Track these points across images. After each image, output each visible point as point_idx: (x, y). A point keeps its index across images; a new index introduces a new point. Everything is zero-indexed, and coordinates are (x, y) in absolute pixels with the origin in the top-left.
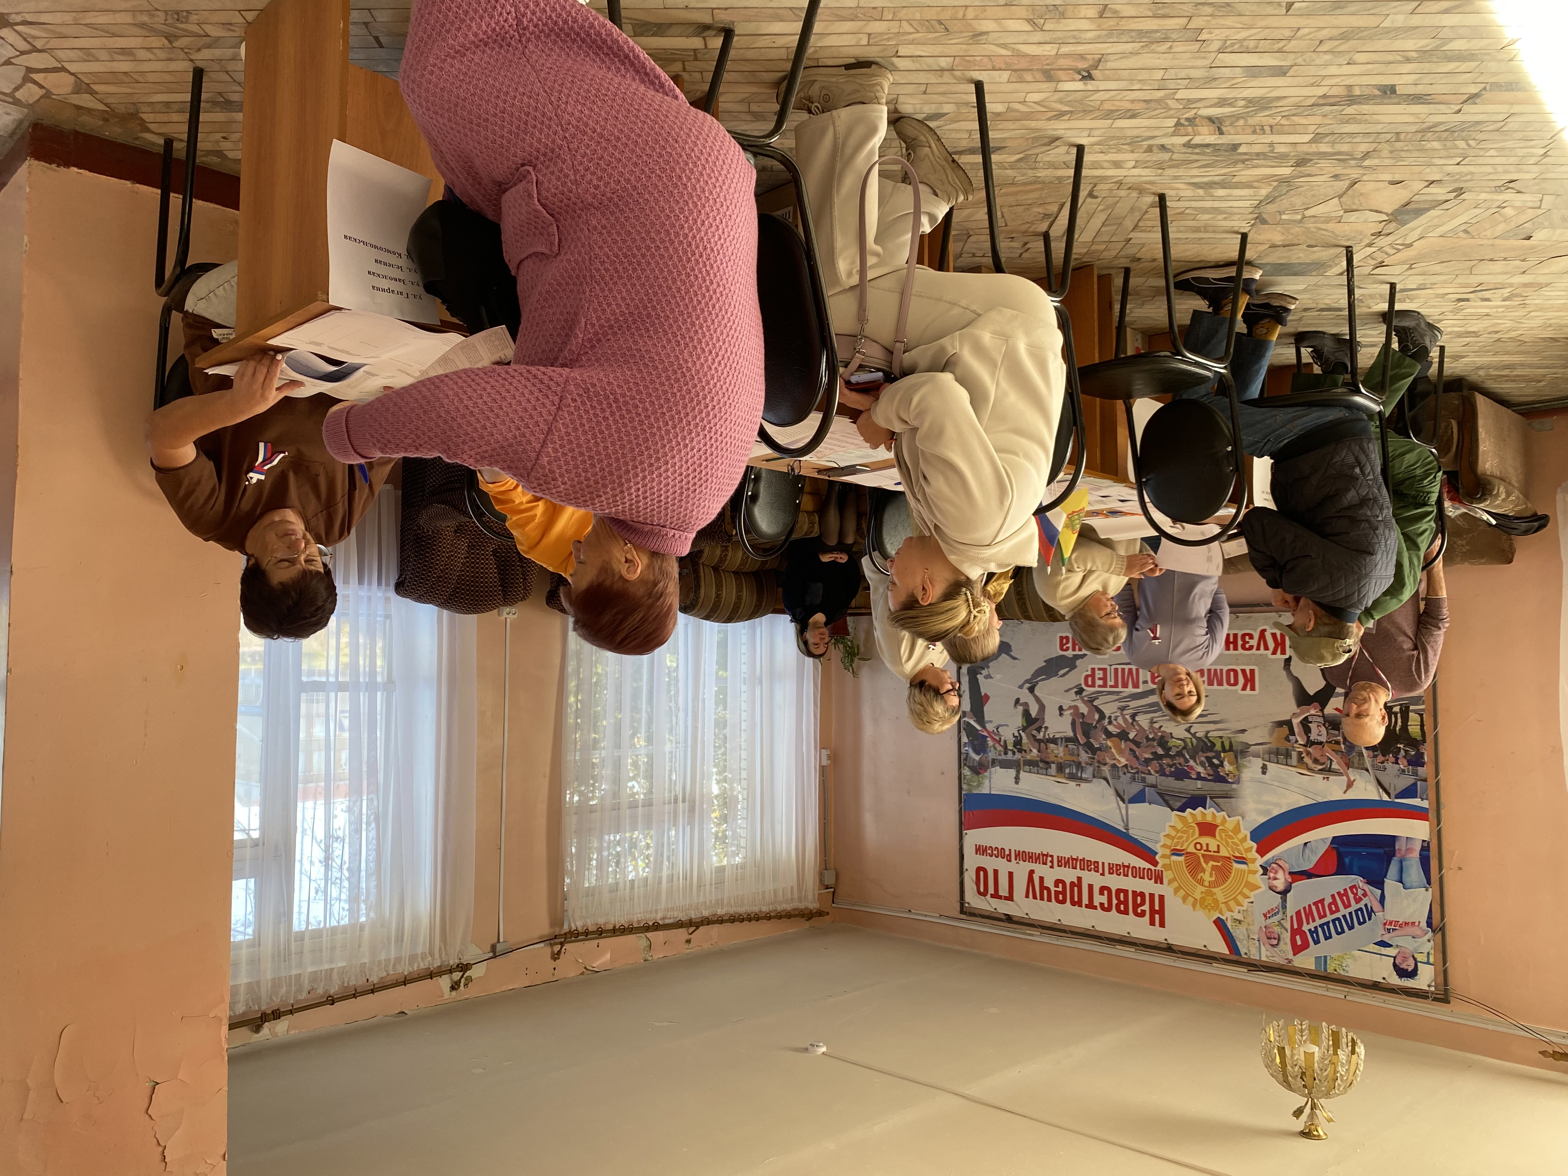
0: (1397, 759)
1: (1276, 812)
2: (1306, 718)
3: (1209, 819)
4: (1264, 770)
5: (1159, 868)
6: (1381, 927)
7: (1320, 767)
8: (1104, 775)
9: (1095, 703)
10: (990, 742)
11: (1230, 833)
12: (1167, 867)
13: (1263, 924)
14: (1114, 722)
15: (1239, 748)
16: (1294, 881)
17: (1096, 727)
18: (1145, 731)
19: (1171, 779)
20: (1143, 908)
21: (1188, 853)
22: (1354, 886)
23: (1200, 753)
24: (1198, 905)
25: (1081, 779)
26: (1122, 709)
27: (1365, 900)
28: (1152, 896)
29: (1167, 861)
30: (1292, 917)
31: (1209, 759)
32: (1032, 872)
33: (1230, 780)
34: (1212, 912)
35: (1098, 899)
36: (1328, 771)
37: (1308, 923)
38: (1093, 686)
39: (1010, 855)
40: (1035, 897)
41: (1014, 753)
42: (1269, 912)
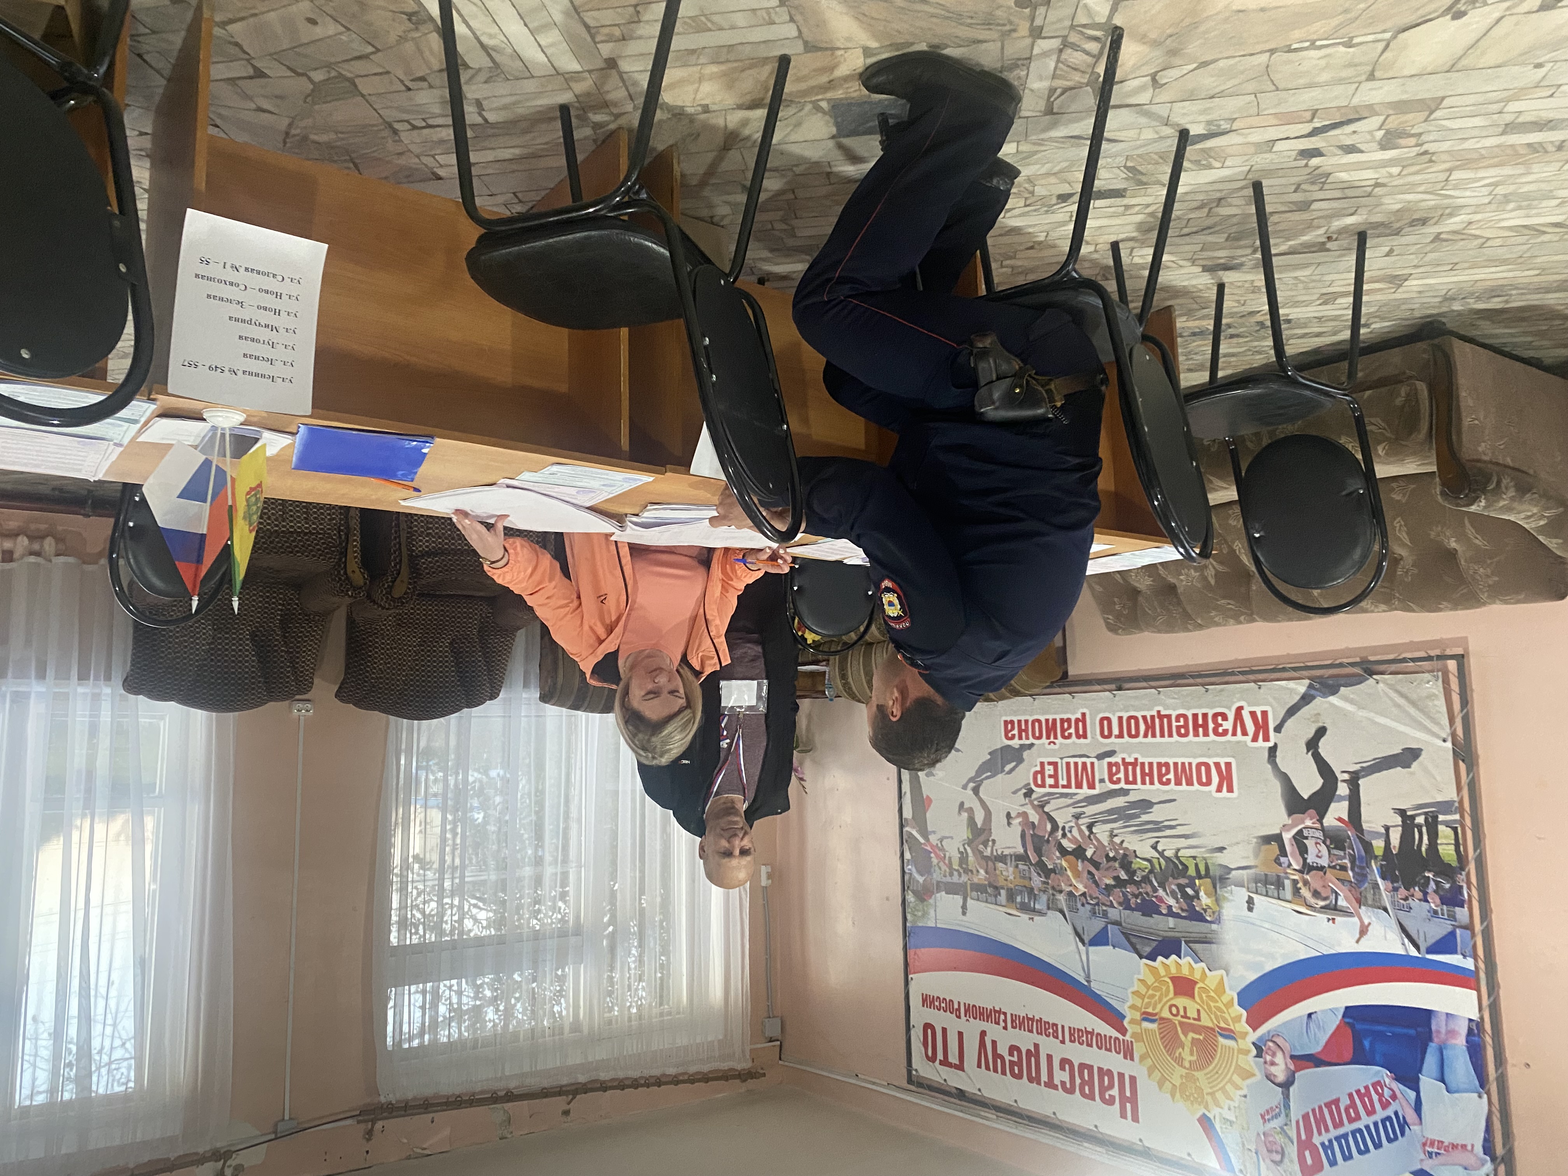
0: (1425, 894)
1: (1269, 967)
2: (1300, 831)
3: (1185, 972)
4: (1250, 902)
5: (1128, 1037)
6: (1419, 1146)
7: (1322, 903)
8: (1060, 906)
9: (1046, 809)
10: (935, 861)
11: (1212, 994)
12: (1137, 1036)
13: (1261, 1129)
14: (1069, 835)
15: (1218, 873)
16: (1299, 1069)
17: (1048, 841)
18: (1104, 846)
19: (1137, 914)
20: (1112, 1092)
21: (1162, 1019)
22: (1378, 1083)
23: (1171, 879)
24: (1178, 1095)
25: (1034, 910)
26: (1077, 817)
27: (1394, 1106)
28: (1121, 1076)
29: (1137, 1029)
30: (1298, 1122)
31: (1181, 887)
32: (983, 1034)
33: (1208, 918)
34: (1196, 1106)
35: (1061, 1076)
36: (1333, 909)
37: (1320, 1133)
38: (1043, 785)
39: (959, 1009)
40: (988, 1068)
41: (960, 875)
42: (1268, 1111)
